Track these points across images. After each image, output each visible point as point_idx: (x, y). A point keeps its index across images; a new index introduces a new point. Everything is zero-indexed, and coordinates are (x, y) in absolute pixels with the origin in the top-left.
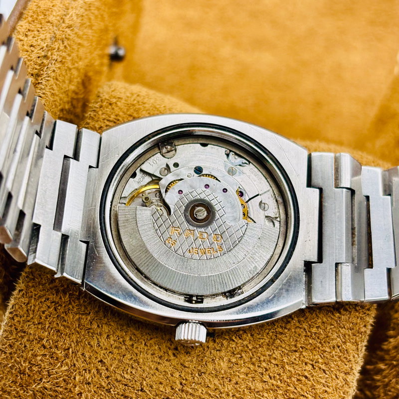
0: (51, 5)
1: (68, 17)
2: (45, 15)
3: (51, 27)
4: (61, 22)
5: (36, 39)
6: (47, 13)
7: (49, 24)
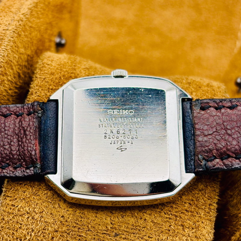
0: (13, 3)
1: (22, 9)
2: (9, 8)
3: (12, 14)
4: (18, 12)
5: (3, 20)
6: (10, 7)
7: (10, 13)
